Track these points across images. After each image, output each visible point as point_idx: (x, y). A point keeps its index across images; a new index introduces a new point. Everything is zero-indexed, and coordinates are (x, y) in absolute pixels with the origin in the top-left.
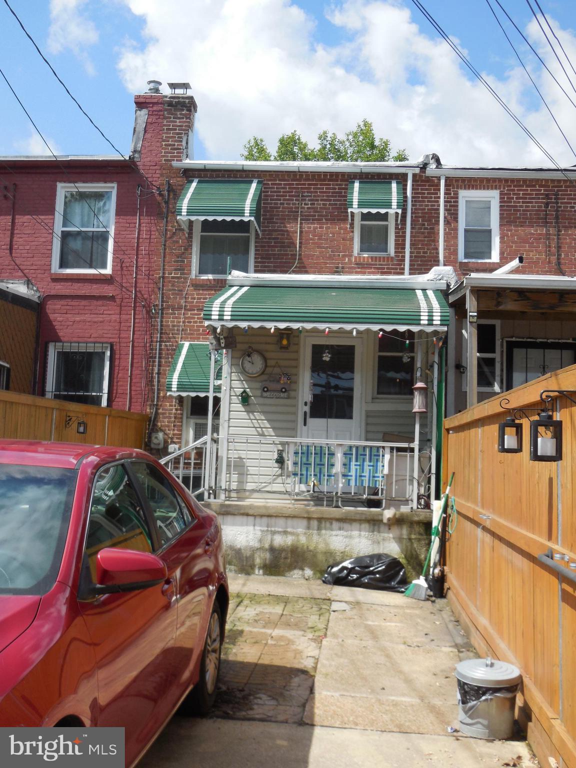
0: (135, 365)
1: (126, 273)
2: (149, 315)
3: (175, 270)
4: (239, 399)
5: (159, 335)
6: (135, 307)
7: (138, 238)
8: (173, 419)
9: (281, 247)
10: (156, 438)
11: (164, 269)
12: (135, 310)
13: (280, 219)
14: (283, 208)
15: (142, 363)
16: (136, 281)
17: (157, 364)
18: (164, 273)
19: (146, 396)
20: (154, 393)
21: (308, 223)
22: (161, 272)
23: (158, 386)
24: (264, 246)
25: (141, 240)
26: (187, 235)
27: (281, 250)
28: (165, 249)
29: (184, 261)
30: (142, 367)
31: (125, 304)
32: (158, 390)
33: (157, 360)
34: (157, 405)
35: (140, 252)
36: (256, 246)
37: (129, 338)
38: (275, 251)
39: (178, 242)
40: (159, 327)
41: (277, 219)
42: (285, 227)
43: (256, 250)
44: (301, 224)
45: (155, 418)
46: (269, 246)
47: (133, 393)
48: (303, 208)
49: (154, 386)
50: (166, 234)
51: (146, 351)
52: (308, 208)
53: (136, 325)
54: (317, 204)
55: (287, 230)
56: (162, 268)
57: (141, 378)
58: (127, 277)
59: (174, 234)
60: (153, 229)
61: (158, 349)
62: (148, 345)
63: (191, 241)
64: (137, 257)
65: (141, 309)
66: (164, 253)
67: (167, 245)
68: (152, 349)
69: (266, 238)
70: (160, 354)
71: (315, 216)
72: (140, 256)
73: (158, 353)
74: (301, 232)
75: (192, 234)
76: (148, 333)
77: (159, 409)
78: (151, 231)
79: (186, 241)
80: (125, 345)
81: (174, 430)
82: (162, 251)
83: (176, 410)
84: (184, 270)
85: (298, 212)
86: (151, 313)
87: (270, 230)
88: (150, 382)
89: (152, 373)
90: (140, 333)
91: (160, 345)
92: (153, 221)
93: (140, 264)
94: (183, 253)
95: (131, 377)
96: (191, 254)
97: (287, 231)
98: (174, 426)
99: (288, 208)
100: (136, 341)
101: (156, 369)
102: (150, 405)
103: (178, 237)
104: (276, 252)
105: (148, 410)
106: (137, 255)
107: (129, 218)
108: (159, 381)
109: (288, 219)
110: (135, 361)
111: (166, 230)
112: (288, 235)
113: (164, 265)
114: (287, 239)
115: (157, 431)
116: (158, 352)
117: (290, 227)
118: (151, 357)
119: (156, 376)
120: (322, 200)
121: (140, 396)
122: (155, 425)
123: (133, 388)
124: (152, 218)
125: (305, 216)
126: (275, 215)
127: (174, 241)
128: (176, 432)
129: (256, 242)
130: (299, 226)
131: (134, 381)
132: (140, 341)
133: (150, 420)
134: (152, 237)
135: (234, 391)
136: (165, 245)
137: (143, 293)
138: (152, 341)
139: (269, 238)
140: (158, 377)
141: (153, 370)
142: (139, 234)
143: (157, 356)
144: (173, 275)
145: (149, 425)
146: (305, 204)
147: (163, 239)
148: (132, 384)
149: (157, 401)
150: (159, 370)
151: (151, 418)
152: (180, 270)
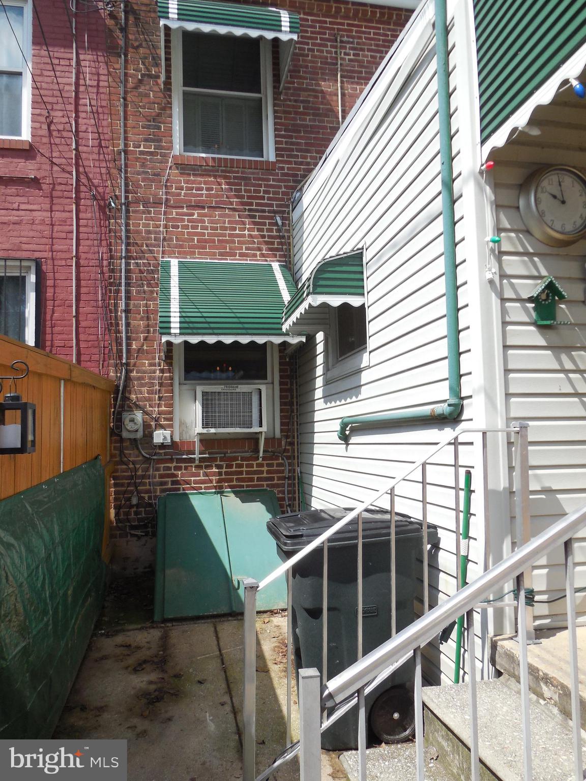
0: (83, 297)
1: (57, 141)
2: (104, 213)
3: (146, 140)
4: (526, 310)
5: (123, 247)
6: (78, 199)
7: (77, 84)
8: (157, 387)
9: (314, 115)
10: (132, 420)
11: (126, 139)
12: (78, 205)
13: (310, 73)
14: (315, 56)
15: (96, 293)
16: (78, 157)
17: (123, 294)
18: (126, 145)
19: (107, 351)
20: (121, 345)
21: (352, 83)
22: (122, 142)
23: (127, 332)
24: (290, 113)
25: (82, 89)
26: (162, 86)
27: (314, 120)
28: (126, 106)
29: (159, 128)
30: (97, 301)
31: (60, 194)
32: (128, 338)
33: (123, 288)
34: (127, 364)
35: (81, 108)
36: (275, 112)
37: (69, 251)
38: (305, 120)
39: (147, 96)
40: (123, 234)
41: (305, 72)
42: (319, 85)
43: (275, 117)
44: (342, 82)
45: (125, 387)
46: (296, 113)
47: (82, 345)
48: (342, 59)
49: (119, 332)
50: (126, 81)
51: (102, 273)
52: (350, 60)
53: (81, 229)
54: (364, 56)
55: (322, 90)
56: (122, 136)
57: (96, 320)
58: (61, 148)
59: (140, 81)
60: (101, 72)
61: (123, 271)
62: (105, 263)
63: (170, 97)
64: (77, 117)
65: (89, 202)
66: (125, 112)
67: (129, 99)
68: (112, 271)
69: (290, 101)
70: (127, 278)
71: (361, 72)
72: (82, 115)
73: (123, 277)
74: (343, 95)
75: (170, 84)
76: (104, 243)
77: (132, 371)
78: (98, 74)
79: (161, 95)
80: (63, 263)
81: (159, 406)
82: (121, 109)
83: (162, 371)
84: (160, 141)
85: (337, 64)
86: (107, 210)
87: (295, 89)
88: (112, 326)
89: (116, 311)
90: (89, 242)
91: (127, 264)
92: (101, 59)
93: (82, 128)
94: (159, 115)
95: (77, 317)
96: (171, 116)
97: (322, 92)
98: (160, 398)
99: (321, 57)
100: (83, 256)
101: (122, 305)
102: (116, 365)
103: (147, 87)
104: (308, 123)
105: (112, 374)
106: (77, 111)
107: (59, 52)
108: (128, 325)
109: (323, 74)
110: (83, 290)
111: (126, 74)
112: (324, 98)
113: (125, 132)
114: (322, 103)
115: (130, 410)
116: (123, 274)
117: (325, 86)
118: (111, 284)
119: (123, 315)
120: (369, 50)
121: (96, 351)
122: (125, 399)
123: (82, 337)
124: (99, 54)
125: (347, 71)
126: (301, 66)
127: (140, 95)
128: (163, 408)
129: (275, 105)
130: (339, 85)
131: (83, 324)
132: (90, 256)
133: (117, 391)
134: (101, 84)
135: (512, 285)
136: (125, 99)
137: (91, 176)
138: (112, 257)
139: (296, 101)
140: (127, 318)
141: (116, 305)
142: (77, 78)
143: (123, 281)
144: (142, 149)
145: (116, 399)
146: (346, 54)
147: (121, 90)
148: (81, 330)
149: (127, 358)
150: (127, 305)
151: (118, 386)
152: (153, 141)
